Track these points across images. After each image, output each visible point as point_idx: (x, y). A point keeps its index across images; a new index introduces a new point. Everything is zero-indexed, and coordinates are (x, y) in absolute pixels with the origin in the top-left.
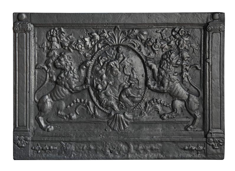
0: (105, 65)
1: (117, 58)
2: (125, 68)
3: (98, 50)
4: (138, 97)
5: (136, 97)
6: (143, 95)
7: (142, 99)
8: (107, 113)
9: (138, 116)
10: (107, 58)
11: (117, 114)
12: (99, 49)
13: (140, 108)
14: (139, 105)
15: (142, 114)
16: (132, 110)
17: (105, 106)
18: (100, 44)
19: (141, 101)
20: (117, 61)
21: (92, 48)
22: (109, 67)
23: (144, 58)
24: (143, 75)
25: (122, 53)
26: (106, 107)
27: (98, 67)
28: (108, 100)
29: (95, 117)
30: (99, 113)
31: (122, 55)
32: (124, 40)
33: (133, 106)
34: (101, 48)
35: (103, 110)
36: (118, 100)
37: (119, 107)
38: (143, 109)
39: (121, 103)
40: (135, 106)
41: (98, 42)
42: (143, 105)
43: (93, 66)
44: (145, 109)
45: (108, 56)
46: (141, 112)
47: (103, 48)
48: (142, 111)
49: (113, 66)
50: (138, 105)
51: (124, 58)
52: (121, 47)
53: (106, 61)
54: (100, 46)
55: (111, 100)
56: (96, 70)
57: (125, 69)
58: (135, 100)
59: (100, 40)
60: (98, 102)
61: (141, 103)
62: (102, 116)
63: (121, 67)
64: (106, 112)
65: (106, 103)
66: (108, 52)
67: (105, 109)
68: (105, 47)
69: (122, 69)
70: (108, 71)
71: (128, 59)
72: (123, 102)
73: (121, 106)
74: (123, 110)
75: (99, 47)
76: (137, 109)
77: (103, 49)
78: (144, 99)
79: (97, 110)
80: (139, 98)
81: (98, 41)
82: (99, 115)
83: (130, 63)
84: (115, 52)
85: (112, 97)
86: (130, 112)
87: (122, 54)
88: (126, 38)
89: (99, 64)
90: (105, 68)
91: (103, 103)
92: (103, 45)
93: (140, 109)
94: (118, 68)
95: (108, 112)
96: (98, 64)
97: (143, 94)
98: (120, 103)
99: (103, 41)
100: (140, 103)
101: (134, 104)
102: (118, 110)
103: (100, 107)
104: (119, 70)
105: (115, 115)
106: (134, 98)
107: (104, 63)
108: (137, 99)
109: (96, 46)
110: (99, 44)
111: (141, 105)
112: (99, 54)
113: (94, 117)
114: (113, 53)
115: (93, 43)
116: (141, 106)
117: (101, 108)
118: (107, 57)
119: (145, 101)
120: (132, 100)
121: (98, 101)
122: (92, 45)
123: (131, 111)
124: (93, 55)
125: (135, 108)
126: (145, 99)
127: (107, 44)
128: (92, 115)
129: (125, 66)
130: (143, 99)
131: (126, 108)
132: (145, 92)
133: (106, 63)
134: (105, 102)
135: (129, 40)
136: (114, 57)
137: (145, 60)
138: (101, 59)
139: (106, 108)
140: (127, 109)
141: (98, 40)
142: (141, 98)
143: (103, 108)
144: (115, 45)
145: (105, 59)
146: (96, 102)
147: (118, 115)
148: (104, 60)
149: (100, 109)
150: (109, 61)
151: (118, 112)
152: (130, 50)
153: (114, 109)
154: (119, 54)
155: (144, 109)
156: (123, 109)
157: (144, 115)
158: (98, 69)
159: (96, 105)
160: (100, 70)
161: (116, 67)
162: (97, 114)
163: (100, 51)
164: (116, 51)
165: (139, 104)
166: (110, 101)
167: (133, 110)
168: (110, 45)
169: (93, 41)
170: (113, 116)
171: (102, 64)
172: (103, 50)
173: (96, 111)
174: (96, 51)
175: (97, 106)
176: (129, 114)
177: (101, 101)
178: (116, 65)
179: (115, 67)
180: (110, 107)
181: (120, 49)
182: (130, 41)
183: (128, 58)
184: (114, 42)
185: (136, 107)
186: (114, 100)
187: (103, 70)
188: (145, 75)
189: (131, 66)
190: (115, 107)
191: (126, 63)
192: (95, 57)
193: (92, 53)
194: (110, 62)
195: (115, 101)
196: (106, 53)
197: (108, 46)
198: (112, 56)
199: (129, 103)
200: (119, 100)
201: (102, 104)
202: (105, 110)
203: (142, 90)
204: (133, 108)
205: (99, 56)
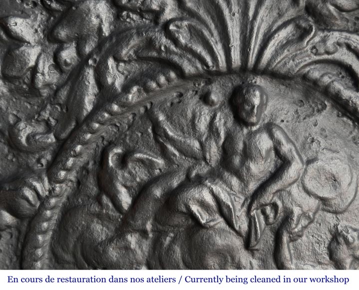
0: (150, 208)
1: (237, 160)
2: (290, 233)
3: (99, 106)
10: (160, 162)
12: (106, 95)
18: (117, 60)
20: (235, 181)
21: (59, 88)
22: (179, 220)
25: (269, 128)
27: (99, 216)
31: (264, 143)
32: (283, 35)
34: (126, 89)
41: (99, 46)
43: (68, 212)
45: (171, 148)
47: (135, 89)
49: (204, 218)
51: (283, 163)
52: (259, 87)
53: (154, 181)
54: (116, 76)
56: (81, 238)
57: (285, 238)
59: (120, 35)
63: (260, 221)
66: (169, 118)
68: (154, 85)
69: (269, 238)
70: (170, 247)
71: (312, 169)
75: (110, 80)
77: (133, 96)
81: (102, 41)
83: (324, 200)
84: (219, 122)
87: (271, 136)
88: (298, 27)
89: (105, 199)
90: (149, 227)
92: (135, 67)
94: (238, 233)
96: (98, 200)
99: (135, 41)
104: (247, 245)
107: (140, 193)
109: (90, 74)
110: (111, 62)
112: (107, 131)
114: (202, 125)
115: (69, 54)
118: (164, 153)
122: (58, 64)
124: (64, 135)
127: (167, 64)
129: (288, 216)
133: (158, 192)
135: (324, 41)
136: (214, 152)
138: (123, 161)
141: (100, 30)
144: (219, 73)
145: (148, 165)
148: (142, 175)
150: (175, 183)
152: (324, 107)
154: (251, 135)
158: (100, 231)
160: (110, 240)
161: (230, 223)
163: (115, 107)
164: (227, 111)
168: (188, 68)
169: (69, 39)
171: (126, 199)
172: (139, 104)
174: (89, 107)
178: (222, 210)
179: (220, 223)
181: (256, 101)
182: (330, 43)
183: (309, 162)
184: (219, 49)
187: (132, 239)
189: (330, 218)
191: (293, 201)
192: (78, 148)
193: (63, 120)
194: (182, 187)
196: (156, 126)
197: (168, 80)
198: (197, 145)
205: (111, 144)
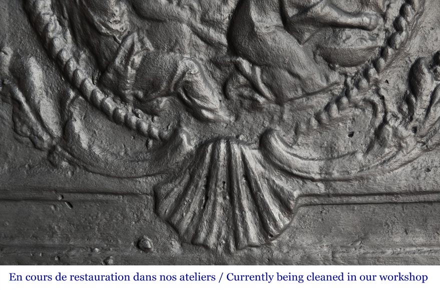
4: (361, 27)
5: (351, 27)
7: (390, 41)
8: (150, 135)
9: (360, 156)
11: (216, 141)
13: (376, 99)
14: (364, 83)
15: (383, 144)
16: (318, 117)
17: (135, 86)
19: (383, 53)
26: (141, 94)
28: (157, 47)
29: (70, 162)
30: (92, 134)
33: (323, 90)
35: (122, 113)
36: (225, 49)
37: (233, 94)
38: (392, 107)
39: (246, 65)
40: (337, 92)
44: (405, 108)
46: (379, 131)
48: (385, 121)
50: (357, 85)
55: (174, 46)
58: (344, 46)
60: (89, 61)
61: (378, 71)
62: (116, 155)
64: (145, 126)
65: (140, 70)
67: (135, 106)
72: (262, 60)
73: (246, 92)
74: (259, 117)
76: (350, 112)
78: (403, 44)
79: (85, 120)
80: (365, 34)
82: (97, 151)
85: (185, 28)
86: (303, 127)
91: (117, 73)
93: (369, 111)
95: (155, 131)
98: (238, 68)
100: (372, 71)
101: (335, 77)
102: (223, 115)
103: (100, 96)
105: (201, 148)
106: (336, 36)
108: (353, 40)
111: (377, 82)
113: (65, 164)
116: (377, 92)
117: (110, 104)
119: (408, 55)
120: (318, 47)
121: (83, 56)
123: (314, 122)
125: (338, 101)
126: (409, 38)
128: (52, 150)
130: (399, 39)
131: (280, 100)
134: (137, 59)
139: (139, 103)
140: (287, 107)
142: (383, 35)
143: (124, 100)
146: (73, 65)
147: (223, 146)
149: (102, 109)
151: (222, 130)
153: (194, 112)
155: (400, 109)
156: (255, 106)
157: (400, 148)
159: (71, 80)
162: (84, 145)
165: (366, 75)
166: (168, 58)
167: (324, 116)
170: (190, 154)
173: (77, 125)
175: (80, 90)
176: (301, 139)
177: (107, 54)
180: (167, 94)
185: (346, 92)
186: (195, 46)
190: (204, 98)
195: (204, 54)
199: (303, 67)
200: (234, 49)
201: (110, 76)
202: (134, 119)
204: (324, 99)
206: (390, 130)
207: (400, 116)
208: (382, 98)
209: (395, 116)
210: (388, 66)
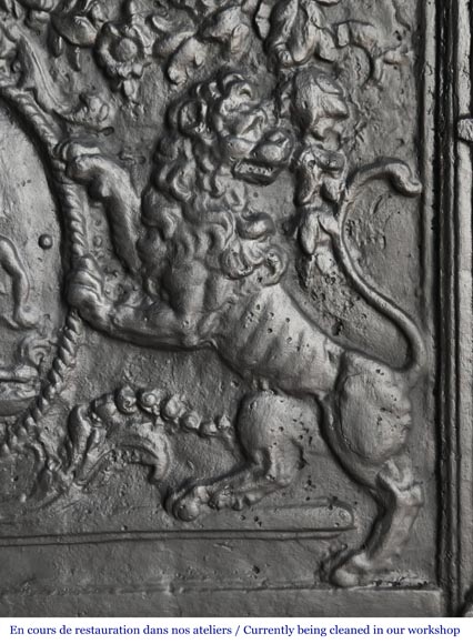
4: (16, 380)
5: (5, 381)
6: (47, 365)
7: (44, 392)
9: (24, 499)
13: (36, 445)
14: (23, 431)
15: (46, 489)
19: (38, 402)
23: (47, 124)
24: (47, 241)
38: (53, 452)
42: (50, 430)
44: (64, 453)
46: (41, 475)
48: (46, 466)
50: (17, 432)
61: (36, 420)
78: (57, 394)
80: (21, 386)
93: (31, 456)
97: (48, 359)
100: (30, 420)
108: (9, 391)
111: (36, 430)
116: (37, 438)
119: (67, 404)
126: (63, 388)
130: (53, 390)
132: (61, 345)
137: (54, 142)
142: (37, 386)
155: (60, 453)
157: (61, 492)
188: (56, 240)
203: (43, 336)
206: (50, 474)
207: (60, 461)
208: (43, 444)
209: (56, 461)
210: (45, 414)
